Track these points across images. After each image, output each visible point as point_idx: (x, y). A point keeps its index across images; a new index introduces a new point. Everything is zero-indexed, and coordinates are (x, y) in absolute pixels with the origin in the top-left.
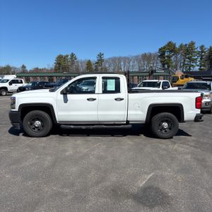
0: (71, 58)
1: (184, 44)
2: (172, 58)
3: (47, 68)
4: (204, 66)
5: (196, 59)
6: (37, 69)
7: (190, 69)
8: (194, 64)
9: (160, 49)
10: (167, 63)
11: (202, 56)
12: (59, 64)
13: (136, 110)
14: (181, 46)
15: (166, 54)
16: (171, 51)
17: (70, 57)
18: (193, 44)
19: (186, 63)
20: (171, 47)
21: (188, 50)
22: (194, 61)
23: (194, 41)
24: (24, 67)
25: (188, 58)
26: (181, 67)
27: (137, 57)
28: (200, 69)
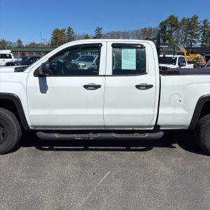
0: (68, 33)
1: (187, 18)
2: (173, 34)
3: (43, 42)
4: (206, 42)
5: (198, 35)
6: (34, 43)
7: (191, 45)
8: (196, 40)
9: (161, 24)
10: (168, 39)
11: (205, 31)
12: (56, 39)
13: (175, 106)
14: (184, 20)
15: (167, 29)
16: (173, 26)
17: (66, 31)
18: (196, 18)
19: (188, 38)
20: (172, 22)
21: (190, 25)
22: (196, 36)
23: (197, 15)
24: (19, 41)
25: (191, 33)
26: (182, 43)
27: (137, 31)
28: (202, 45)
